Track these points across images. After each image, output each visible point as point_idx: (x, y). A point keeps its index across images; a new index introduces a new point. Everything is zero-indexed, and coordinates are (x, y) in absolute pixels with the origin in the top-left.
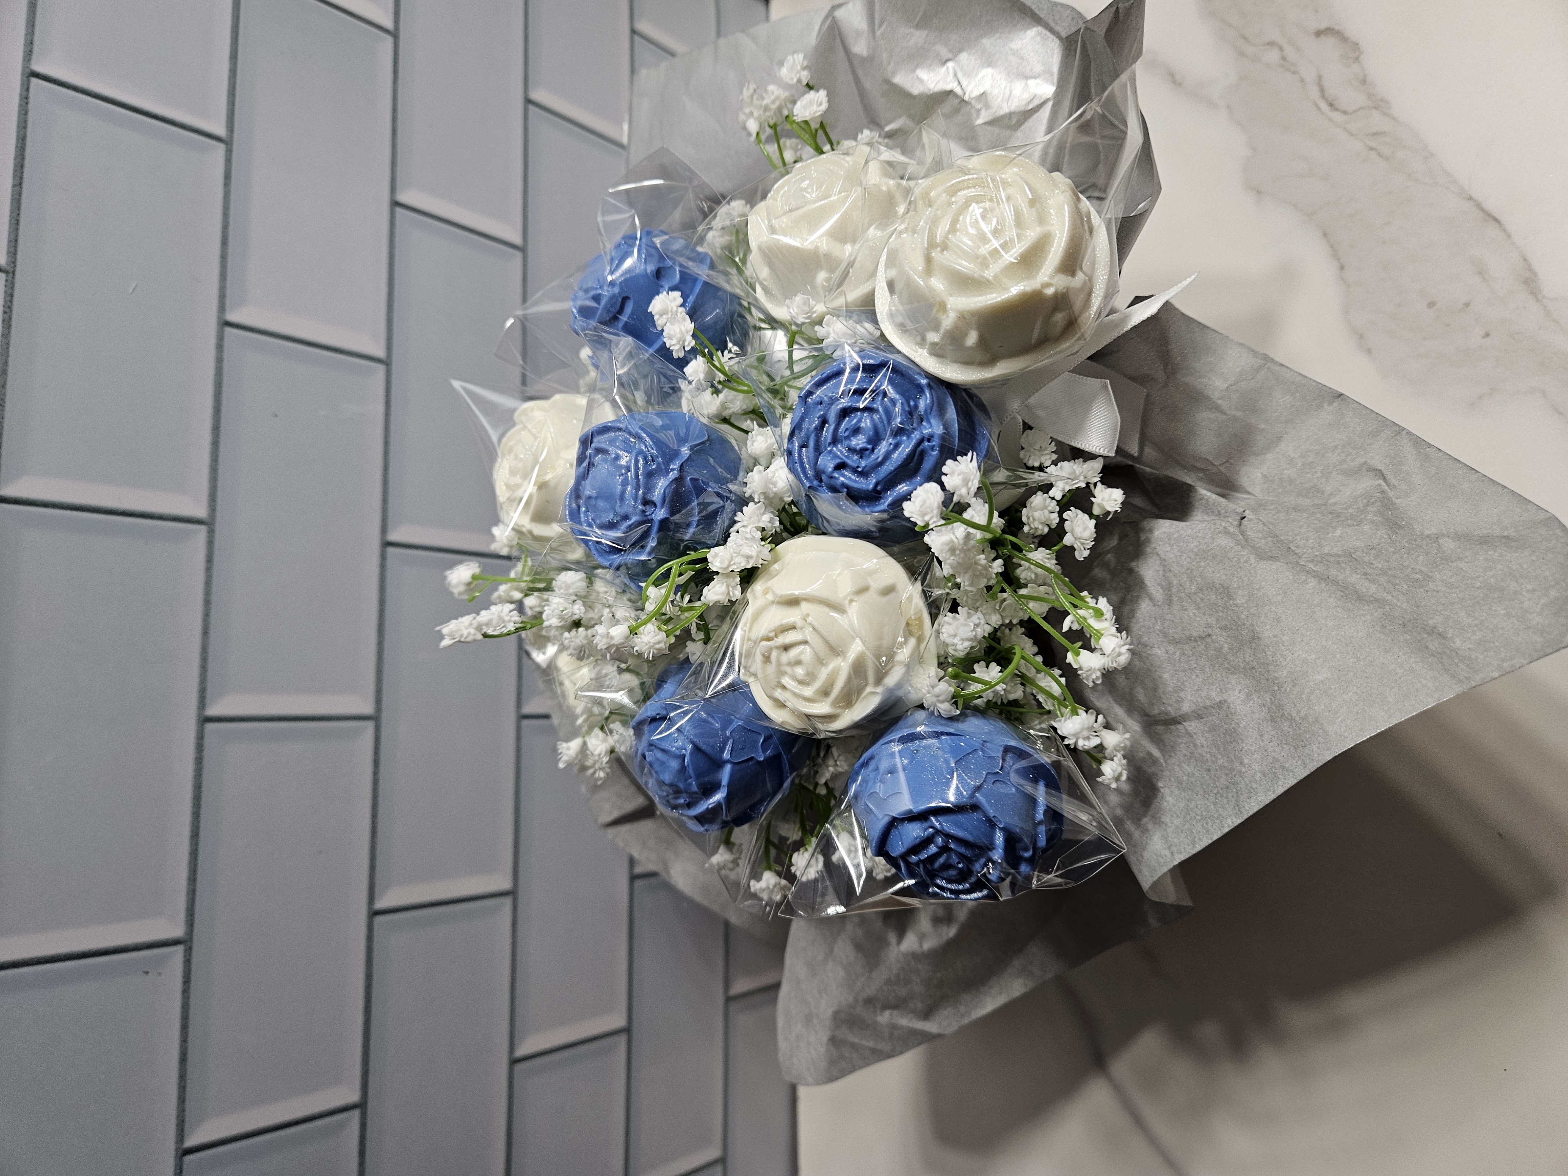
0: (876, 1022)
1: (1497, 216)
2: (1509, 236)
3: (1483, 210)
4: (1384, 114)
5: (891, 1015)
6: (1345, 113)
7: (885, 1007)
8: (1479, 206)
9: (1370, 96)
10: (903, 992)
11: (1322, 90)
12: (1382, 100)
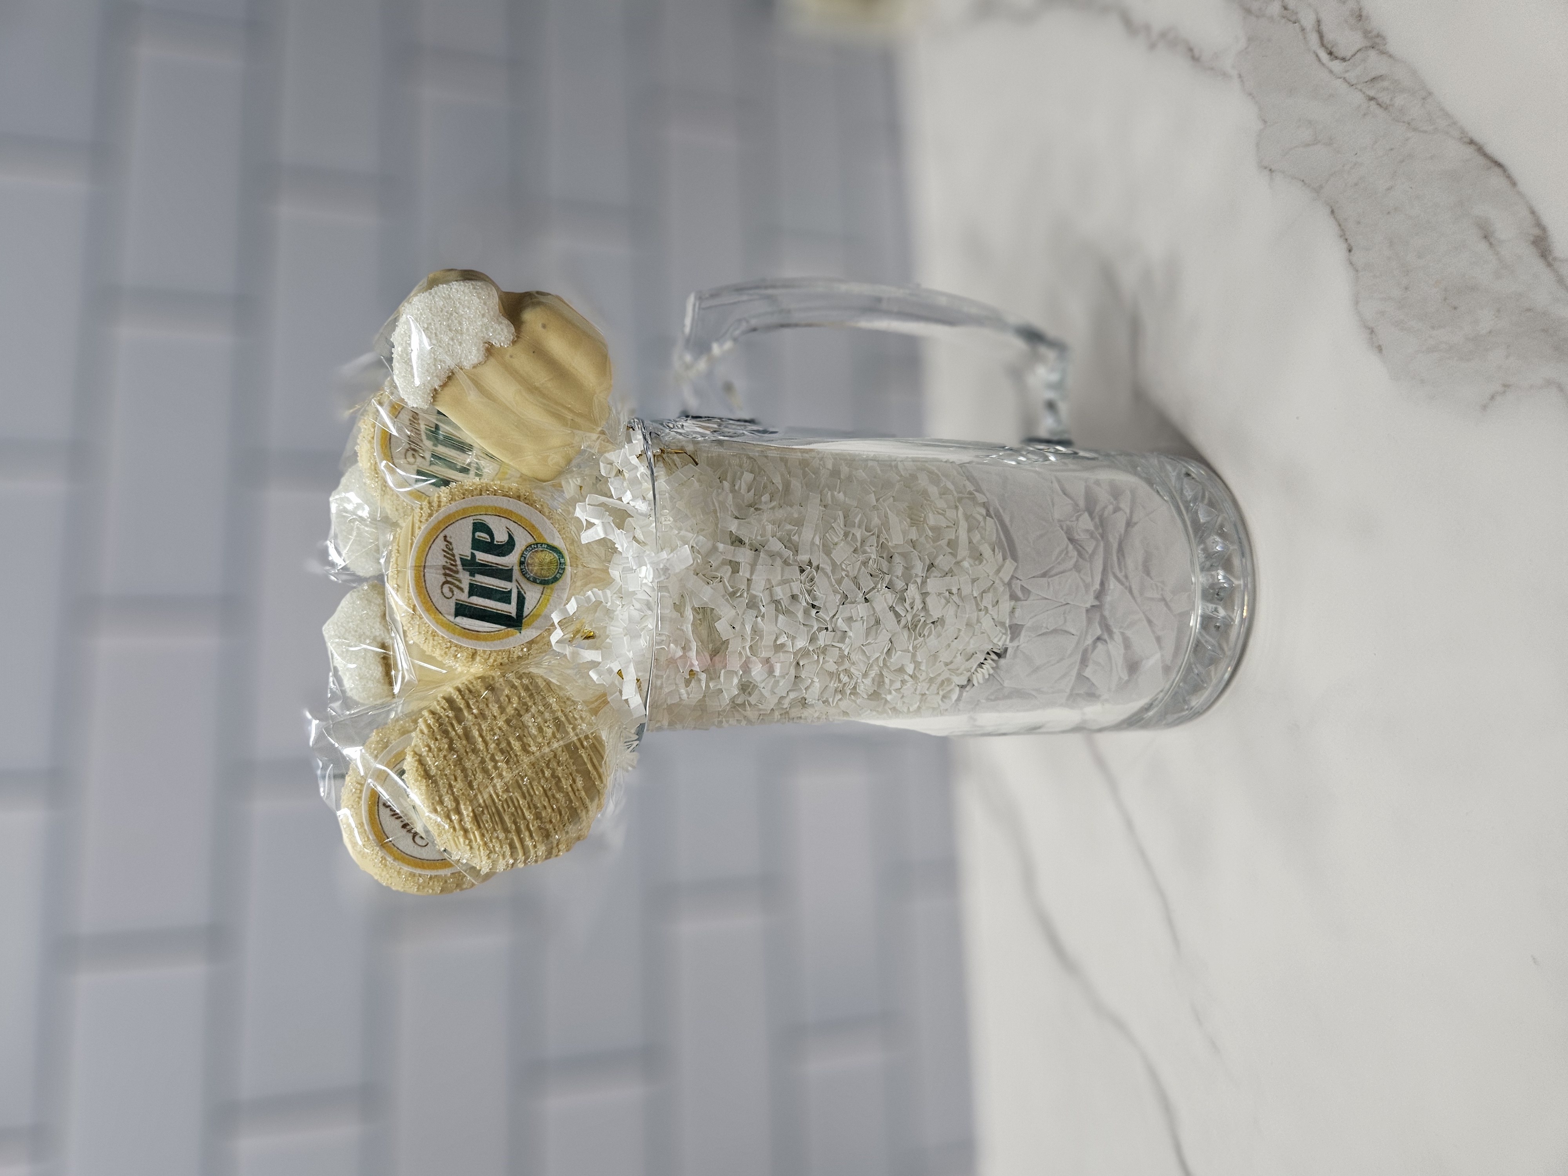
1: (1502, 160)
2: (1514, 184)
3: (1485, 155)
4: (1383, 53)
6: (1344, 59)
8: (1481, 150)
9: (1366, 33)
11: (1321, 37)
12: (1378, 36)
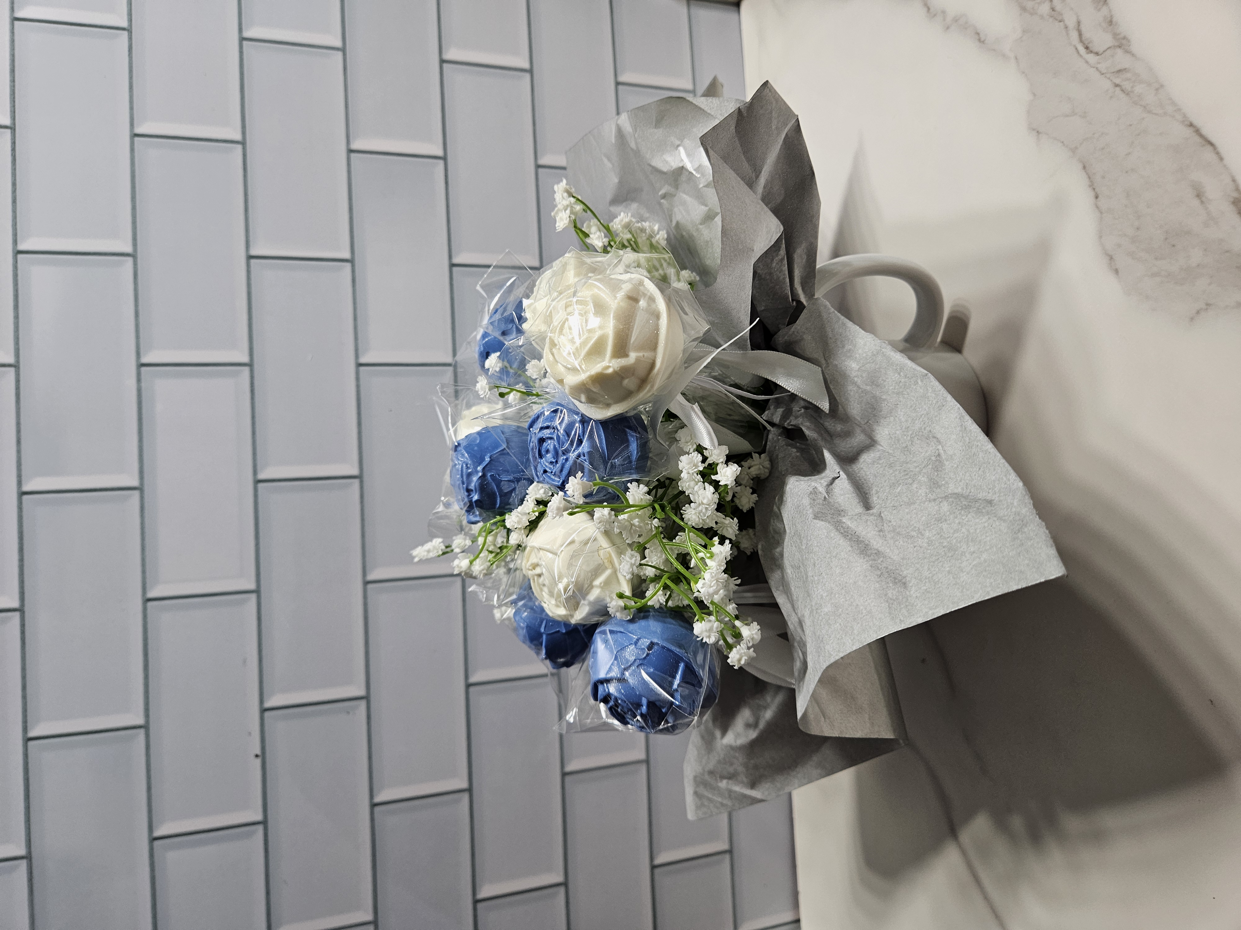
0: (718, 787)
1: (1213, 140)
2: (1221, 159)
3: (1201, 136)
4: (1127, 52)
5: (728, 783)
6: (1097, 54)
7: (722, 777)
8: (1198, 132)
9: (1115, 35)
10: (731, 770)
11: (1080, 35)
12: (1124, 38)
